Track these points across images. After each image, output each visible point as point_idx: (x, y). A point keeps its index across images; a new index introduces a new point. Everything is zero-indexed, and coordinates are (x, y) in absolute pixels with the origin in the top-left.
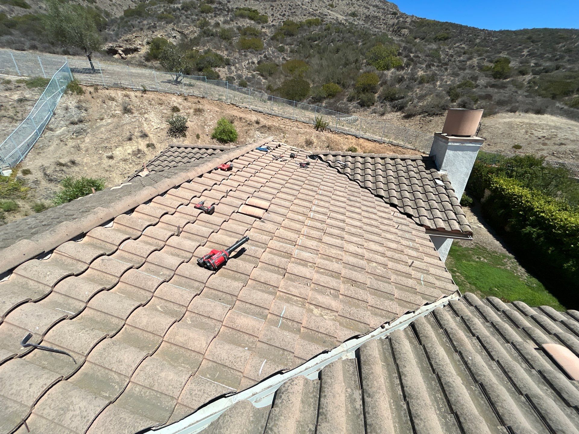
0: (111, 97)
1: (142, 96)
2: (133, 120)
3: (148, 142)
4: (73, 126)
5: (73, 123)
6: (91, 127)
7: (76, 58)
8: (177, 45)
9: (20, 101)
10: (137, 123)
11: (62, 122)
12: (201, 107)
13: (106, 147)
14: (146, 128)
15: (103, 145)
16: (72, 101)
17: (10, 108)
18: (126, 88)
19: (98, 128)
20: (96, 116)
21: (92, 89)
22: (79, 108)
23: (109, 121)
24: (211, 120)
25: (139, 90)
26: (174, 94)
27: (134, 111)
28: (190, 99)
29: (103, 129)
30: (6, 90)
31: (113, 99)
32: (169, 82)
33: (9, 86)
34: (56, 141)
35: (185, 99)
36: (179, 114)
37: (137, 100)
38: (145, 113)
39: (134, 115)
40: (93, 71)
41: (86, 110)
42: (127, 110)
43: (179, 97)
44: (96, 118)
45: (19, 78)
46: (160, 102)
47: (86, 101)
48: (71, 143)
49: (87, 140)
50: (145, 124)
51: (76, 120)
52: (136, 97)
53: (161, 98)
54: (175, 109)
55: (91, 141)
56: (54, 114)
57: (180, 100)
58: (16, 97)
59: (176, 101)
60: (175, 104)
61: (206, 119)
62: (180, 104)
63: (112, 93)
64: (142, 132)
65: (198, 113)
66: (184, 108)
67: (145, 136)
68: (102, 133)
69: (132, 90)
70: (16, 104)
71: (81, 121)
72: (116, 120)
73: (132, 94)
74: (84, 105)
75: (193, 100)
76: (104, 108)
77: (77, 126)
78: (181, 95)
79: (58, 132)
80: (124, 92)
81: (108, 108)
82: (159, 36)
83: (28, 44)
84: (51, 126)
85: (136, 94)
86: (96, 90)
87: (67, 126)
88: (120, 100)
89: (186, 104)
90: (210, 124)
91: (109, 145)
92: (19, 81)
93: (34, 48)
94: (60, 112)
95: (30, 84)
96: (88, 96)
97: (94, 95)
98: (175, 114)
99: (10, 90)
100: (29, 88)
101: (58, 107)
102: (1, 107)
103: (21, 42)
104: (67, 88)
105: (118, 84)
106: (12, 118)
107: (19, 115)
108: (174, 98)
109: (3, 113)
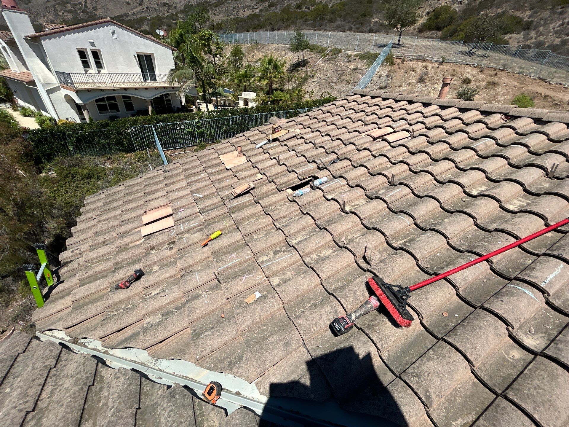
0: (412, 68)
1: (438, 67)
2: (423, 89)
5: (381, 88)
7: (378, 34)
8: (460, 11)
9: (355, 69)
10: (426, 92)
11: (375, 87)
12: (496, 79)
16: (384, 71)
17: (348, 74)
18: (427, 60)
20: (397, 83)
21: (399, 61)
22: (388, 76)
23: (405, 88)
24: (504, 95)
25: (436, 61)
26: (470, 65)
27: (427, 81)
28: (487, 71)
30: (348, 62)
31: (413, 70)
32: (462, 53)
33: (350, 59)
35: (481, 71)
36: (469, 86)
37: (433, 71)
38: (435, 84)
39: (426, 84)
40: (398, 45)
41: (391, 79)
42: (421, 80)
43: (475, 69)
44: (396, 85)
45: (356, 53)
46: (454, 73)
47: (395, 71)
50: (432, 94)
51: (384, 85)
52: (433, 68)
53: (456, 69)
54: (467, 81)
56: (372, 80)
57: (475, 72)
58: (352, 67)
59: (469, 72)
60: (469, 76)
61: (497, 94)
62: (474, 76)
63: (414, 64)
65: (491, 86)
66: (477, 80)
69: (431, 62)
70: (352, 72)
71: (386, 87)
72: (410, 87)
73: (430, 65)
74: (392, 74)
75: (489, 72)
76: (404, 78)
78: (477, 66)
80: (424, 64)
81: (407, 78)
82: (443, 4)
83: (347, 27)
85: (434, 65)
86: (403, 61)
88: (419, 71)
89: (481, 76)
90: (500, 99)
92: (356, 56)
93: (350, 29)
94: (375, 79)
95: (363, 57)
96: (396, 67)
97: (401, 66)
98: (464, 86)
99: (350, 61)
100: (361, 60)
101: (375, 75)
102: (342, 74)
103: (344, 26)
104: (385, 60)
105: (419, 56)
106: (347, 81)
107: (352, 79)
108: (469, 70)
109: (343, 77)
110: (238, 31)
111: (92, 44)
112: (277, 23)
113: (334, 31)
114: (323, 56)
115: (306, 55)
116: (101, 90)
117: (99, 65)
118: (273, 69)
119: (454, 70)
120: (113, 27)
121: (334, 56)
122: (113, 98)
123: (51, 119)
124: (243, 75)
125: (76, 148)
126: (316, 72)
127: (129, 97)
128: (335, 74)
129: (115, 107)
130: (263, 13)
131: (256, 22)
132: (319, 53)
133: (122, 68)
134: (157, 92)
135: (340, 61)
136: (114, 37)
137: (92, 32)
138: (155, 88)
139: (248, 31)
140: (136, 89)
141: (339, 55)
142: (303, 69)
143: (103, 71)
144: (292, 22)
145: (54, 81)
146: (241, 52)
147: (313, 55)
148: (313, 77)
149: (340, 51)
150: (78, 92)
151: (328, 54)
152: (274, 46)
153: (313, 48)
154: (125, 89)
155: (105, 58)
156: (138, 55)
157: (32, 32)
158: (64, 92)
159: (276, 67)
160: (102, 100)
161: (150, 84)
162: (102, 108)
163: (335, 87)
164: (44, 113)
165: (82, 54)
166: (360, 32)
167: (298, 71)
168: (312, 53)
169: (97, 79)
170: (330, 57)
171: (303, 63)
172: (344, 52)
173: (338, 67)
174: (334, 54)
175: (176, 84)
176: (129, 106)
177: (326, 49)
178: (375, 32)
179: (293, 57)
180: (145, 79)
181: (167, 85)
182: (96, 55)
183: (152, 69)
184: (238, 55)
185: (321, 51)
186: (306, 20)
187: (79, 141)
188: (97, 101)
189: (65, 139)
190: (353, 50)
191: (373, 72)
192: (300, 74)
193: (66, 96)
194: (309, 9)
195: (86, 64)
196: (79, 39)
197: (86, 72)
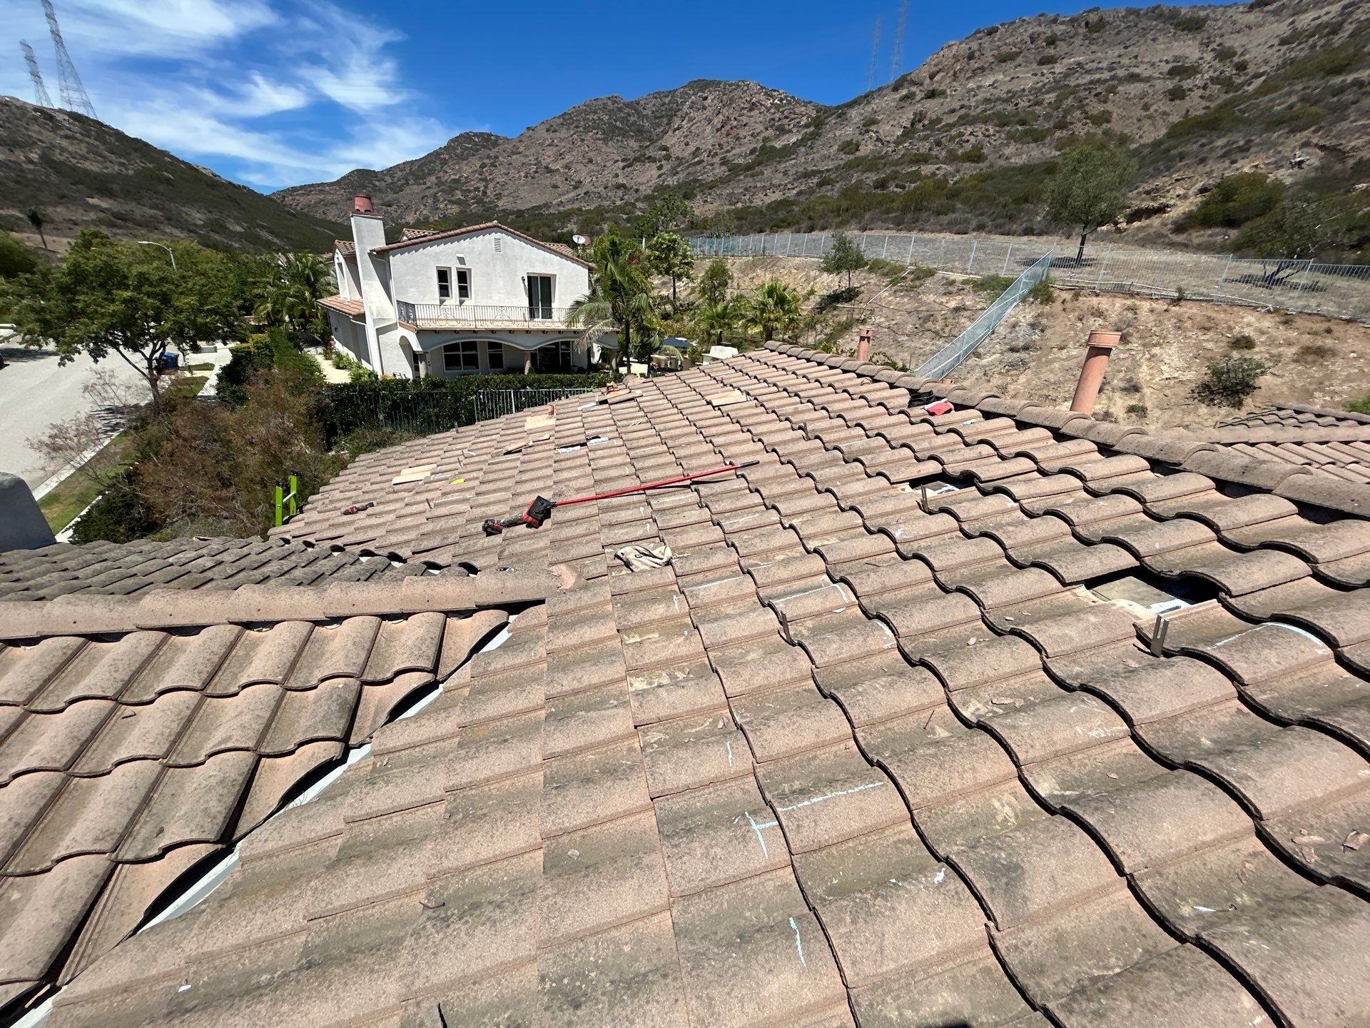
0: (1098, 310)
1: (1166, 310)
2: (1122, 356)
3: (1133, 403)
4: (1010, 354)
5: (1012, 350)
6: (1039, 358)
7: (1044, 238)
8: (1292, 185)
9: (957, 309)
10: (1129, 362)
11: (998, 346)
12: (1329, 342)
13: (1047, 397)
14: (1143, 373)
15: (1045, 392)
16: (1026, 315)
17: (940, 318)
18: (1138, 294)
19: (1050, 362)
20: (1055, 341)
21: (1067, 296)
22: (1033, 326)
23: (1074, 353)
24: (1348, 379)
25: (1164, 298)
26: (1255, 308)
27: (1132, 339)
28: (1299, 322)
29: (1056, 365)
30: (945, 294)
31: (1099, 313)
32: (1247, 279)
33: (950, 288)
34: (978, 373)
35: (1286, 323)
36: (1247, 354)
37: (1152, 318)
38: (1155, 345)
39: (1129, 346)
40: (1079, 262)
41: (1042, 331)
43: (1268, 316)
44: (1053, 344)
45: (966, 277)
46: (1208, 325)
47: (1051, 315)
48: (997, 380)
49: (1023, 379)
50: (1145, 368)
51: (1021, 344)
52: (1152, 311)
53: (1214, 315)
54: (1244, 343)
55: (1029, 382)
56: (993, 333)
57: (1267, 323)
58: (953, 304)
59: (1249, 324)
60: (1248, 332)
61: (1330, 376)
62: (1262, 333)
63: (1104, 303)
64: (1130, 380)
65: (1310, 358)
66: (1272, 342)
67: (1133, 388)
68: (1052, 371)
69: (1150, 297)
70: (949, 315)
71: (1026, 348)
73: (1145, 305)
74: (1044, 321)
75: (1309, 324)
76: (1075, 330)
77: (1016, 355)
78: (1276, 311)
79: (985, 361)
80: (1129, 302)
81: (1082, 330)
82: (1246, 170)
83: (974, 223)
84: (981, 350)
85: (1154, 305)
86: (1076, 296)
87: (1002, 354)
88: (1113, 317)
89: (1282, 333)
90: (1338, 389)
91: (1053, 394)
92: (965, 282)
93: (980, 228)
94: (1002, 330)
95: (979, 286)
96: (1057, 306)
97: (1068, 305)
98: (1235, 354)
99: (950, 293)
100: (975, 292)
101: (1002, 322)
102: (930, 317)
103: (966, 221)
104: (1031, 292)
105: (1122, 286)
106: (937, 333)
107: (947, 330)
108: (1250, 318)
109: (929, 325)
110: (741, 231)
111: (462, 260)
112: (823, 216)
113: (940, 232)
114: (894, 283)
115: (857, 279)
116: (456, 332)
117: (464, 292)
118: (776, 304)
119: (1209, 318)
120: (498, 235)
121: (917, 283)
123: (372, 374)
124: (718, 315)
125: (389, 417)
126: (872, 312)
127: (499, 345)
128: (914, 317)
129: (472, 361)
130: (802, 198)
131: (781, 215)
132: (886, 275)
133: (499, 299)
134: (546, 337)
135: (929, 291)
136: (498, 250)
137: (465, 243)
138: (544, 332)
139: (761, 231)
140: (511, 331)
141: (929, 282)
142: (846, 305)
143: (467, 302)
144: (854, 216)
145: (392, 314)
146: (724, 271)
147: (873, 278)
148: (863, 322)
149: (930, 273)
150: (420, 333)
151: (904, 278)
152: (797, 260)
153: (876, 266)
154: (493, 331)
155: (475, 283)
156: (529, 278)
157: (381, 244)
158: (401, 332)
159: (781, 301)
160: (454, 347)
161: (539, 323)
162: (451, 362)
163: (908, 344)
164: (365, 364)
165: (443, 275)
166: (1002, 234)
167: (835, 308)
168: (873, 275)
169: (458, 314)
170: (909, 283)
171: (850, 295)
172: (940, 274)
173: (923, 303)
174: (918, 278)
175: (580, 326)
176: (496, 361)
177: (903, 269)
178: (1040, 234)
179: (829, 283)
180: (532, 316)
181: (563, 327)
182: (463, 277)
183: (547, 299)
184: (718, 277)
185: (893, 274)
186: (888, 211)
187: (395, 406)
188: (447, 348)
189: (377, 402)
190: (964, 271)
191: (999, 317)
192: (837, 316)
193: (403, 339)
194: (903, 187)
195: (444, 291)
196: (447, 254)
197: (442, 302)
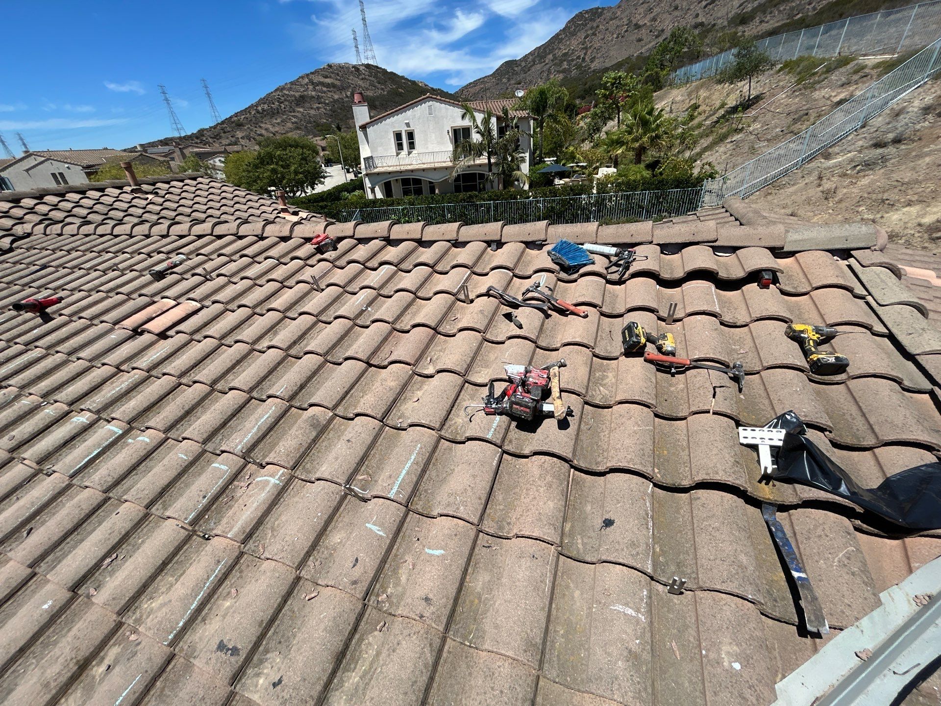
4: (871, 151)
5: (877, 145)
6: (908, 153)
9: (840, 103)
11: (860, 142)
15: (885, 195)
16: (928, 96)
17: (814, 115)
22: (929, 110)
29: (927, 160)
33: (854, 77)
34: (813, 177)
45: (883, 58)
48: (830, 184)
49: (866, 181)
55: (872, 184)
56: (863, 127)
58: (840, 97)
68: (914, 168)
70: (826, 111)
71: (898, 141)
77: (879, 151)
79: (832, 162)
84: (834, 149)
87: (860, 151)
91: (896, 198)
92: (876, 66)
95: (890, 67)
99: (848, 84)
101: (885, 111)
102: (803, 116)
109: (797, 126)
111: (408, 125)
114: (800, 81)
117: (412, 146)
120: (428, 104)
121: (824, 77)
122: (417, 182)
126: (756, 119)
128: (787, 120)
129: (418, 191)
132: (800, 73)
133: (432, 147)
135: (827, 85)
136: (431, 113)
137: (409, 113)
140: (424, 170)
142: (739, 115)
143: (414, 152)
147: (786, 80)
148: (740, 131)
151: (815, 74)
154: (412, 171)
155: (418, 139)
156: (455, 130)
157: (367, 119)
163: (761, 150)
165: (398, 136)
167: (729, 120)
168: (787, 77)
169: (407, 161)
170: (815, 79)
171: (747, 104)
172: (857, 60)
173: (810, 101)
174: (830, 71)
177: (819, 64)
182: (411, 135)
185: (807, 71)
188: (402, 182)
191: (886, 104)
192: (724, 128)
195: (400, 146)
196: (397, 122)
197: (398, 154)
